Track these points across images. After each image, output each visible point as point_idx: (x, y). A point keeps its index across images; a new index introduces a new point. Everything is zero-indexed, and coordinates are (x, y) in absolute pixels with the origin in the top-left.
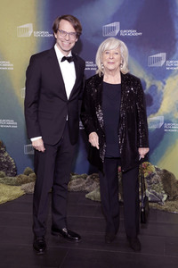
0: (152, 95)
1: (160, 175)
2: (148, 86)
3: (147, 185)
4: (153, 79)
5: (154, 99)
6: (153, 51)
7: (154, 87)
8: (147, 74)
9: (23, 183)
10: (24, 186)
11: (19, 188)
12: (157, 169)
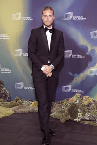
0: (92, 55)
1: (95, 104)
2: (89, 50)
3: (87, 110)
4: (93, 46)
5: (93, 58)
6: (93, 29)
7: (93, 51)
8: (89, 43)
9: (13, 106)
10: (14, 108)
11: (11, 109)
12: (94, 101)
